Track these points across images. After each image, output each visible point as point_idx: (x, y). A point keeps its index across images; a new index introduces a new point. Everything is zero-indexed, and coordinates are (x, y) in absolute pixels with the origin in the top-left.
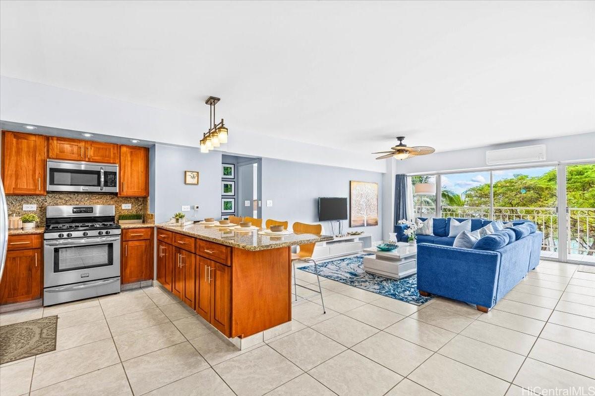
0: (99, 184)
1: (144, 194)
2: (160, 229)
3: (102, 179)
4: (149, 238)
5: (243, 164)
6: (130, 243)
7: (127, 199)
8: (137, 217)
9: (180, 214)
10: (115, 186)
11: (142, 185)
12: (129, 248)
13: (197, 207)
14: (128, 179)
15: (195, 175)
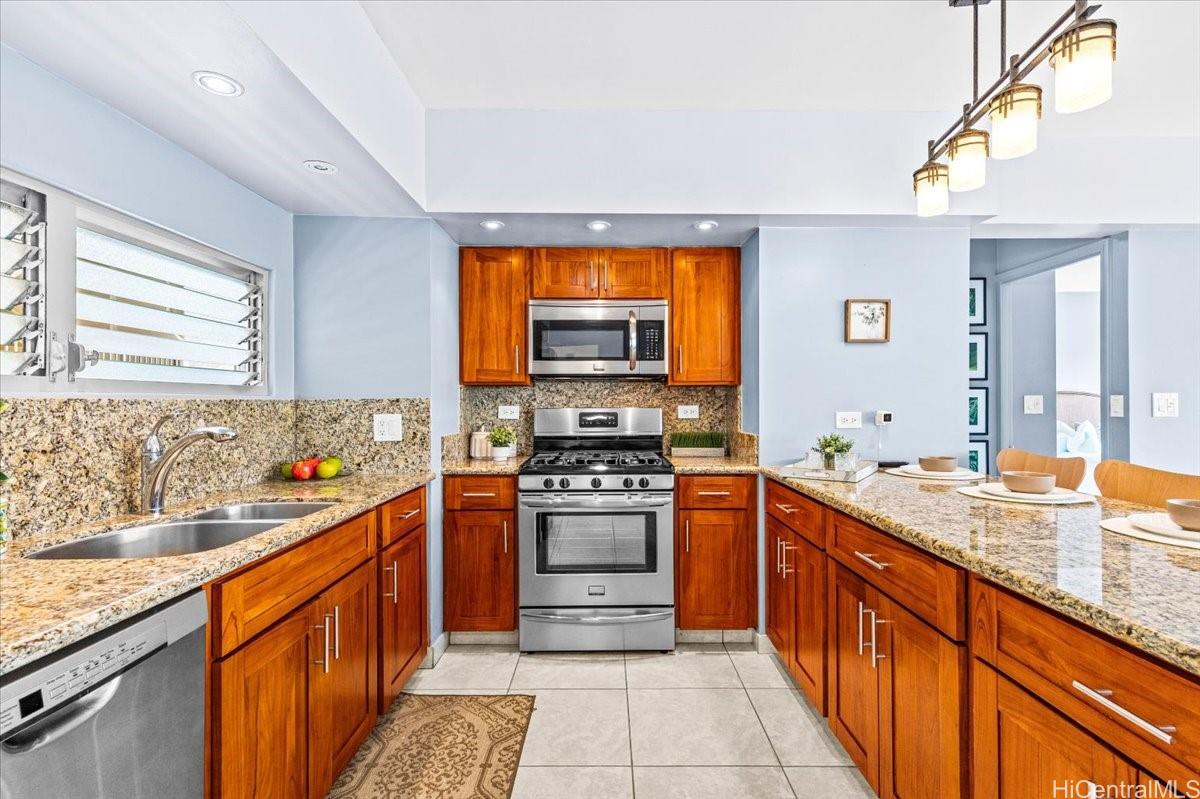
0: (626, 357)
1: (726, 377)
2: (775, 481)
3: (633, 343)
4: (744, 506)
5: (1022, 270)
6: (697, 515)
7: (689, 391)
8: (712, 440)
9: (836, 440)
10: (661, 358)
11: (723, 354)
12: (696, 530)
13: (888, 418)
14: (690, 339)
15: (878, 312)
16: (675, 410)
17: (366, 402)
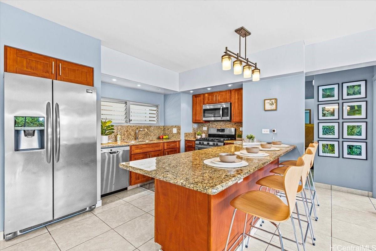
0: (220, 116)
3: (221, 113)
10: (228, 116)
13: (274, 131)
15: (274, 102)
16: (239, 128)
17: (172, 126)
